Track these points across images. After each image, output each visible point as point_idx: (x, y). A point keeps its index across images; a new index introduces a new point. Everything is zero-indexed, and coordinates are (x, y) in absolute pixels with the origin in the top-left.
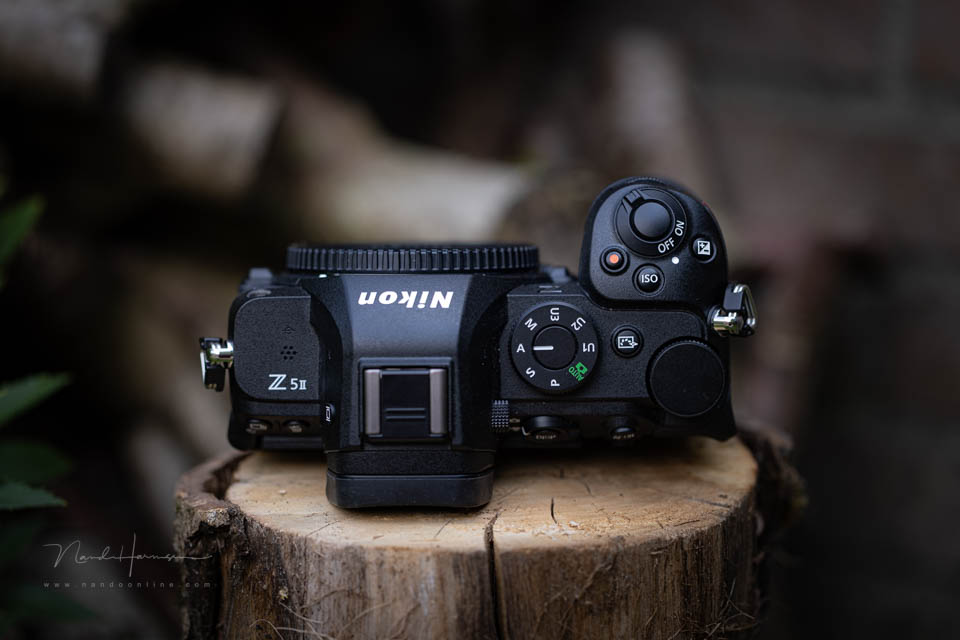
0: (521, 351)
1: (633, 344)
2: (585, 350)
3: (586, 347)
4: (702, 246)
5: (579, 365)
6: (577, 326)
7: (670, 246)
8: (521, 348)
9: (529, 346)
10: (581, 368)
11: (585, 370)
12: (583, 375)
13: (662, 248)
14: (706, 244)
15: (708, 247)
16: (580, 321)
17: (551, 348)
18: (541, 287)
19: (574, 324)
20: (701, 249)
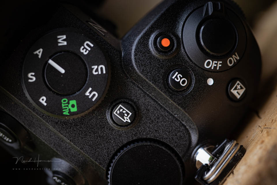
0: (37, 55)
1: (127, 119)
2: (87, 94)
3: (90, 93)
4: (239, 87)
5: (74, 102)
6: (97, 70)
7: (215, 67)
8: (39, 52)
9: (46, 56)
10: (73, 106)
11: (75, 110)
12: (70, 112)
13: (208, 64)
14: (242, 88)
15: (242, 92)
16: (102, 68)
17: (63, 71)
18: (91, 20)
19: (96, 67)
20: (236, 89)
